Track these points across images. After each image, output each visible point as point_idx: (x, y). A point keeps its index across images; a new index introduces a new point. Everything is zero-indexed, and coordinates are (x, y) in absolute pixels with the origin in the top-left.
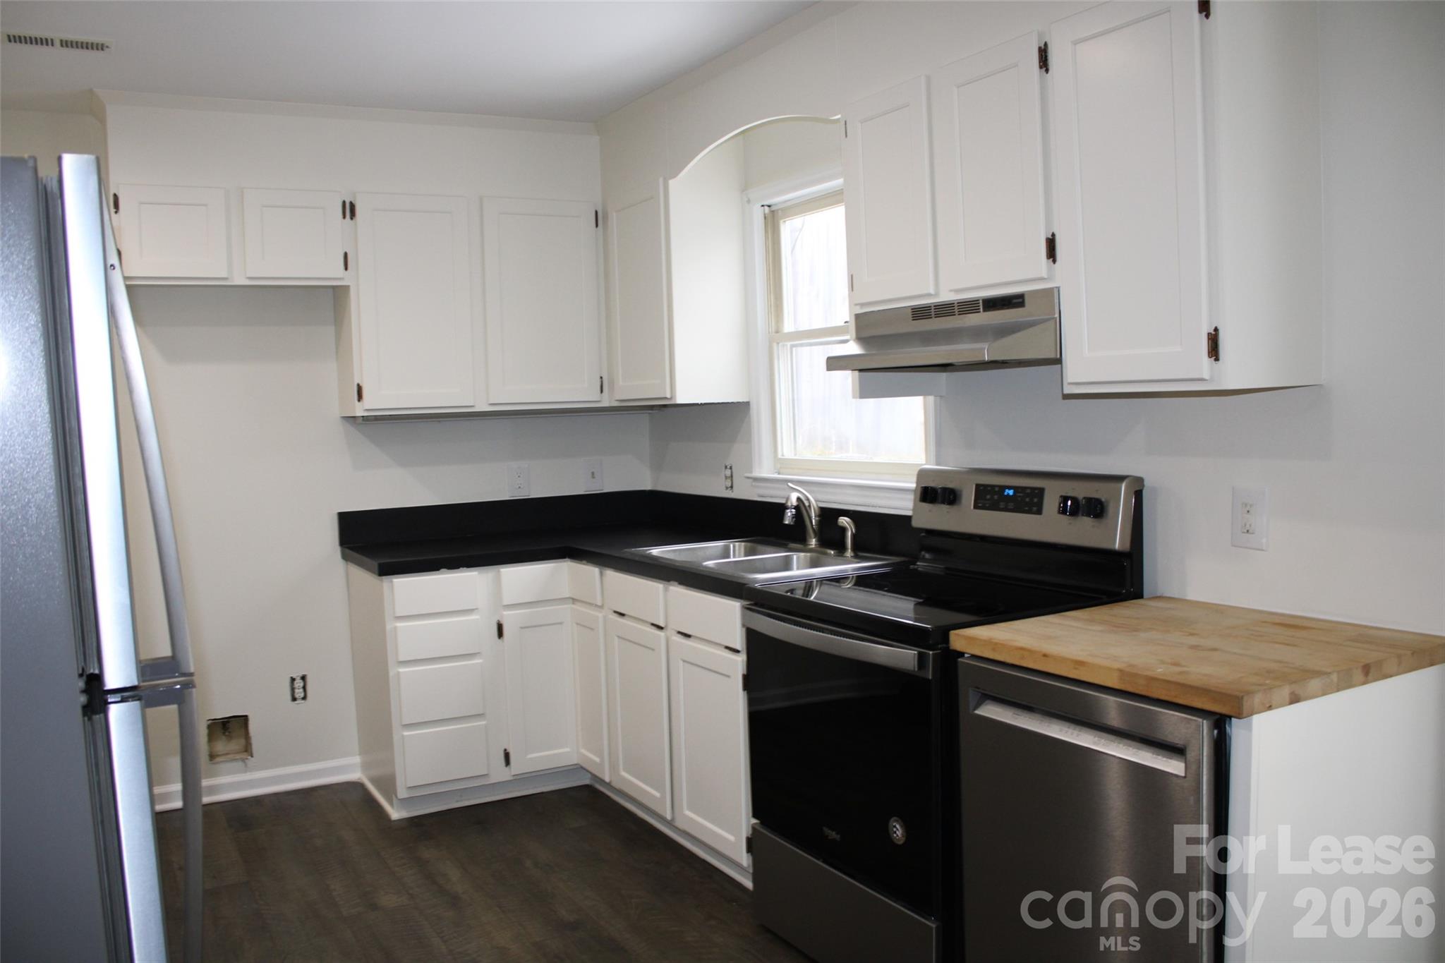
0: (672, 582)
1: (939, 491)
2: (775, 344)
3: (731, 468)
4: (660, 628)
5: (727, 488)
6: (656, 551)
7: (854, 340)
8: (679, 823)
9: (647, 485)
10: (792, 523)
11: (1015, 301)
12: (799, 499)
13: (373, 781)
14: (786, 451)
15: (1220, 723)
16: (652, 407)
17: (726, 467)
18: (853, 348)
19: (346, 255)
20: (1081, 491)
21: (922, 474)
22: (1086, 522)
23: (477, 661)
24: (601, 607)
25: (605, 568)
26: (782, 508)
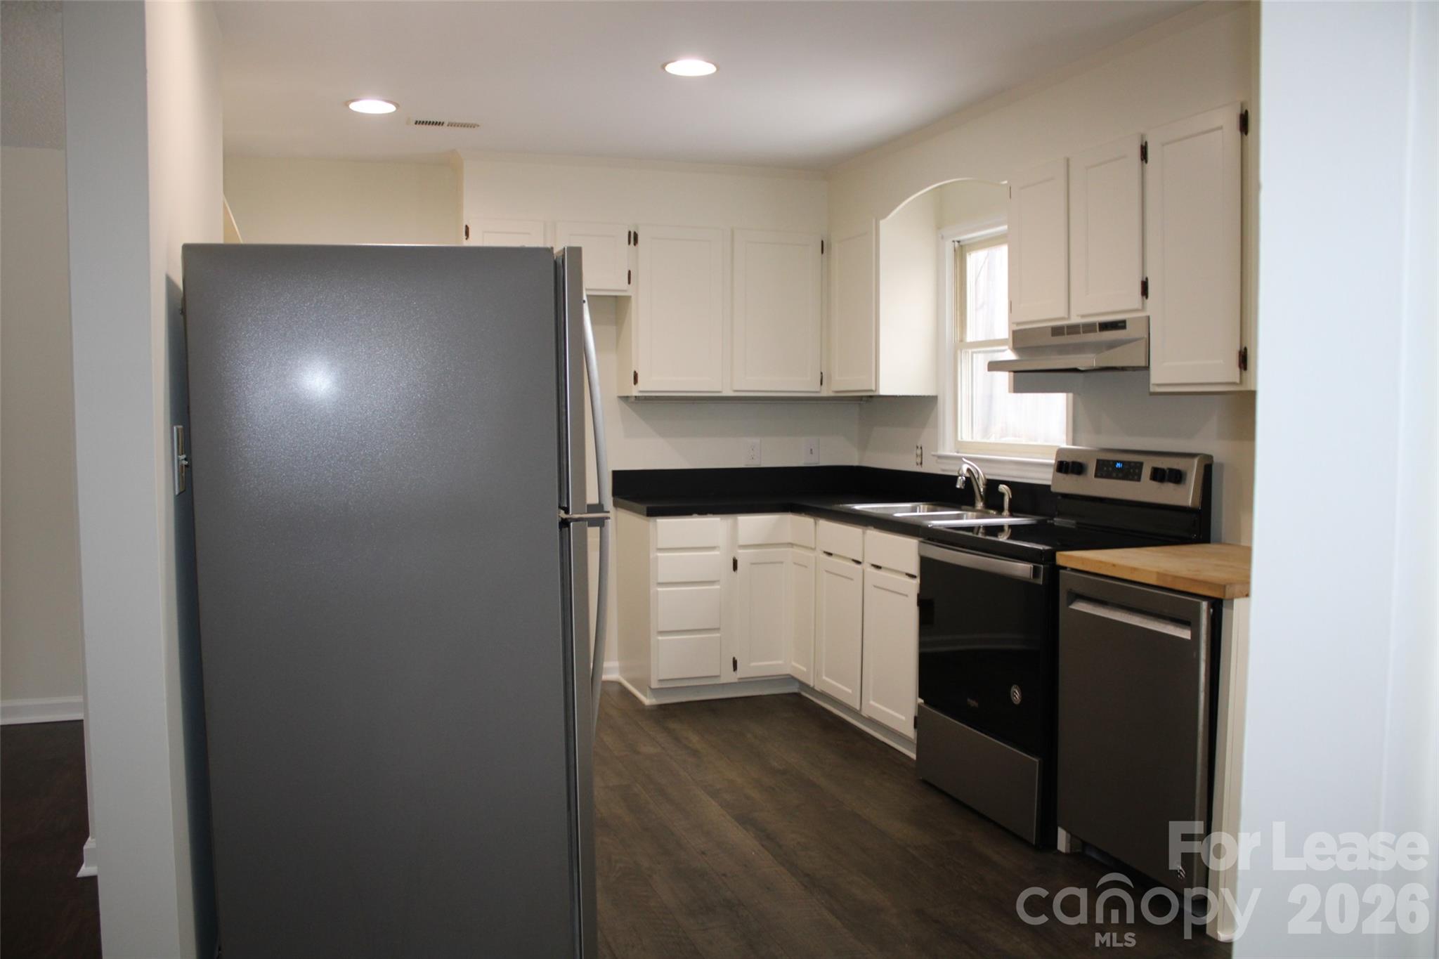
0: (870, 527)
1: (1071, 464)
2: (959, 352)
3: (921, 448)
4: (858, 562)
5: (917, 464)
6: (858, 507)
7: (1011, 350)
8: (865, 713)
9: (855, 463)
10: (963, 487)
11: (1119, 325)
12: (969, 470)
13: (632, 681)
14: (965, 435)
15: (1217, 606)
16: (861, 398)
17: (917, 447)
18: (1009, 355)
19: (629, 272)
20: (1165, 463)
21: (1060, 452)
22: (1169, 487)
23: (717, 587)
24: (814, 549)
25: (819, 519)
26: (955, 478)
